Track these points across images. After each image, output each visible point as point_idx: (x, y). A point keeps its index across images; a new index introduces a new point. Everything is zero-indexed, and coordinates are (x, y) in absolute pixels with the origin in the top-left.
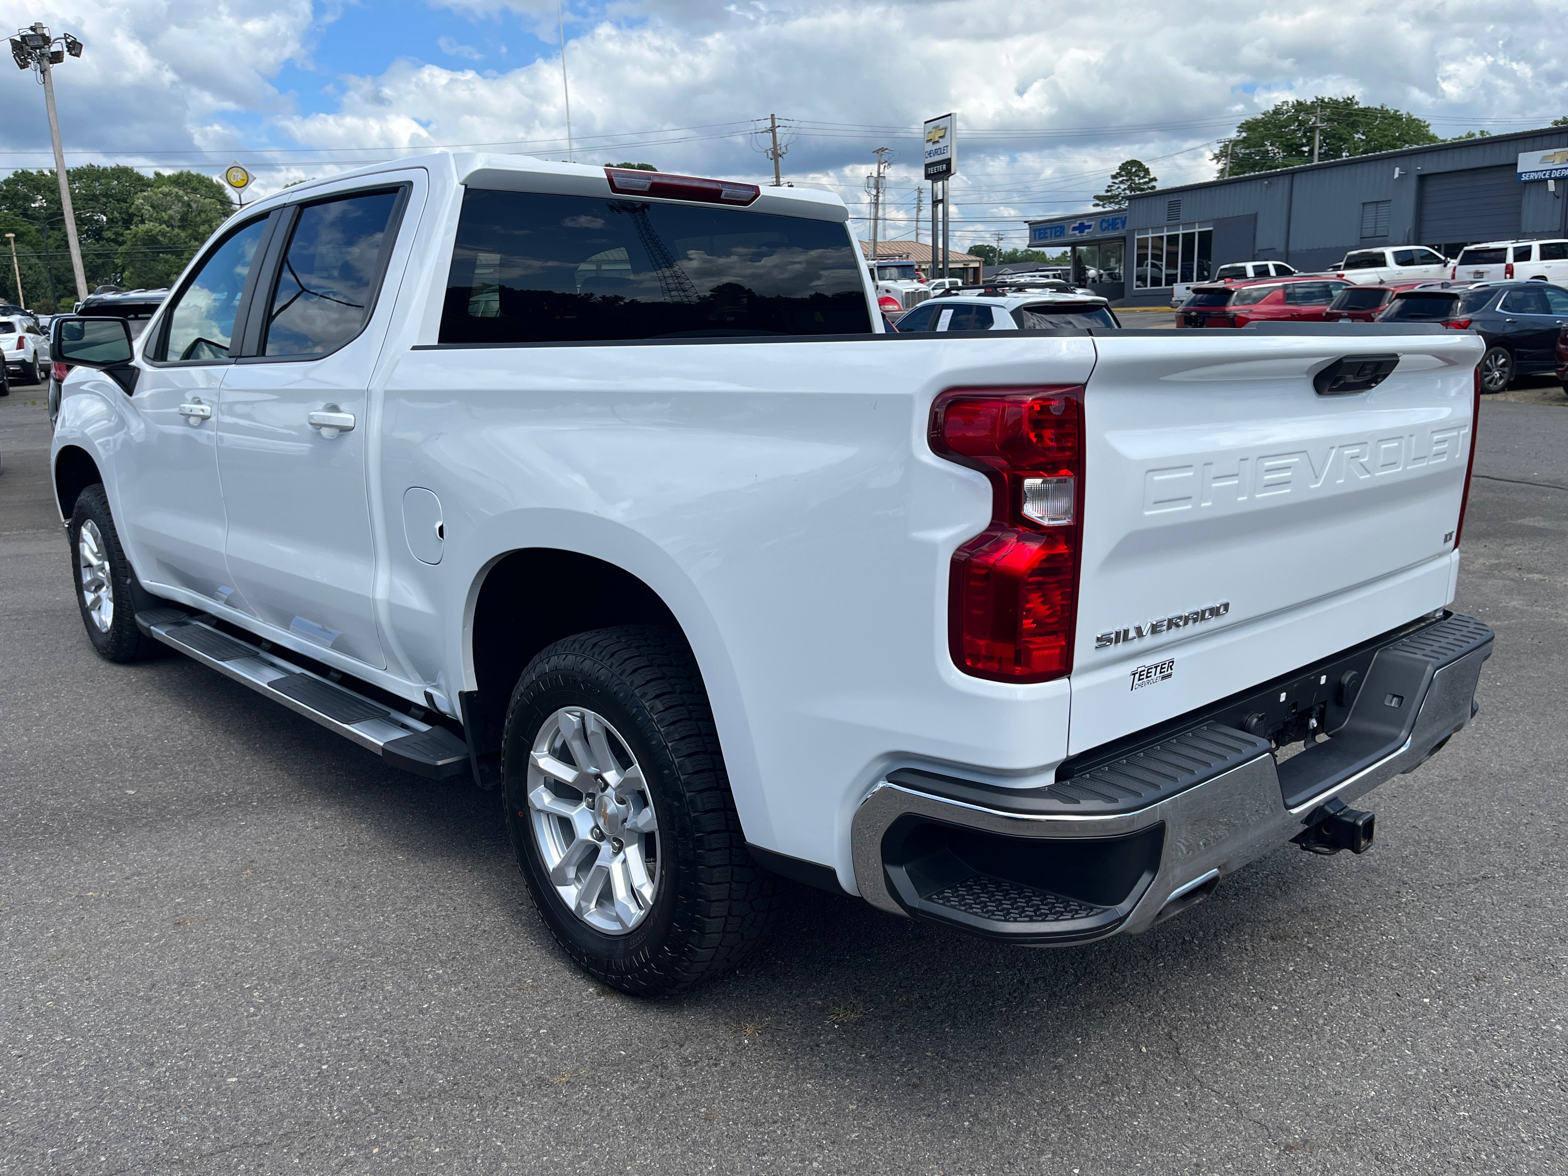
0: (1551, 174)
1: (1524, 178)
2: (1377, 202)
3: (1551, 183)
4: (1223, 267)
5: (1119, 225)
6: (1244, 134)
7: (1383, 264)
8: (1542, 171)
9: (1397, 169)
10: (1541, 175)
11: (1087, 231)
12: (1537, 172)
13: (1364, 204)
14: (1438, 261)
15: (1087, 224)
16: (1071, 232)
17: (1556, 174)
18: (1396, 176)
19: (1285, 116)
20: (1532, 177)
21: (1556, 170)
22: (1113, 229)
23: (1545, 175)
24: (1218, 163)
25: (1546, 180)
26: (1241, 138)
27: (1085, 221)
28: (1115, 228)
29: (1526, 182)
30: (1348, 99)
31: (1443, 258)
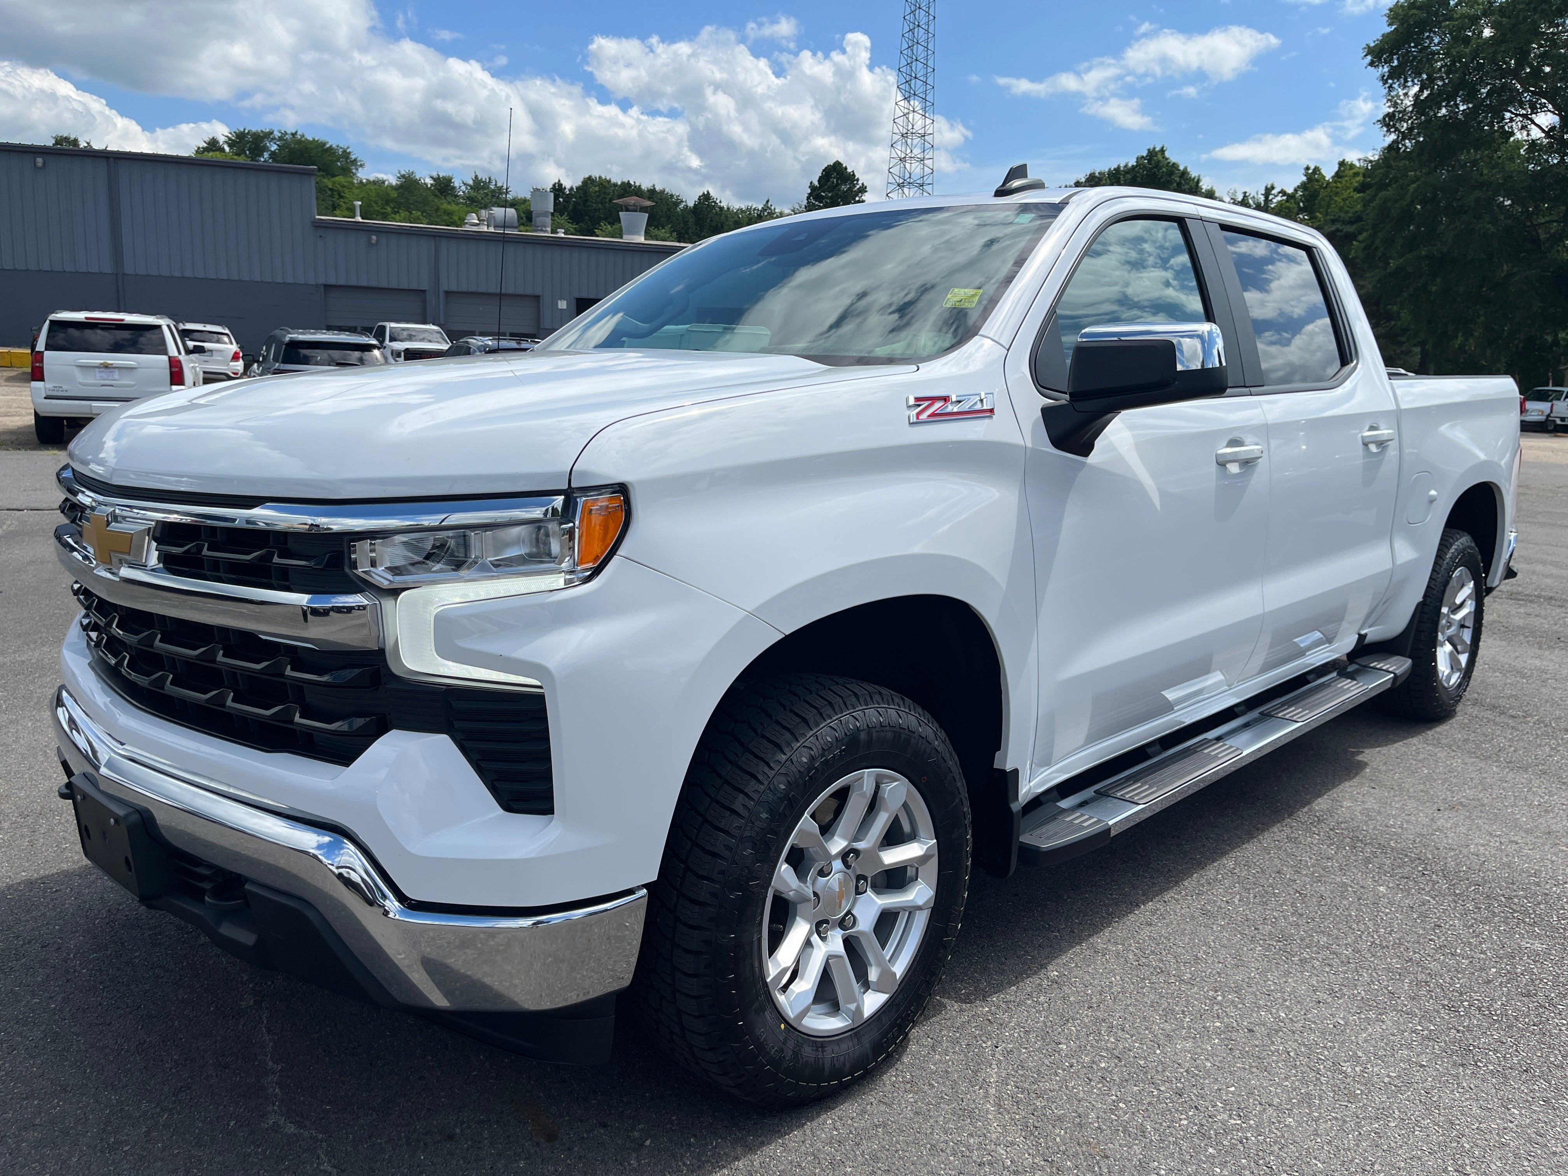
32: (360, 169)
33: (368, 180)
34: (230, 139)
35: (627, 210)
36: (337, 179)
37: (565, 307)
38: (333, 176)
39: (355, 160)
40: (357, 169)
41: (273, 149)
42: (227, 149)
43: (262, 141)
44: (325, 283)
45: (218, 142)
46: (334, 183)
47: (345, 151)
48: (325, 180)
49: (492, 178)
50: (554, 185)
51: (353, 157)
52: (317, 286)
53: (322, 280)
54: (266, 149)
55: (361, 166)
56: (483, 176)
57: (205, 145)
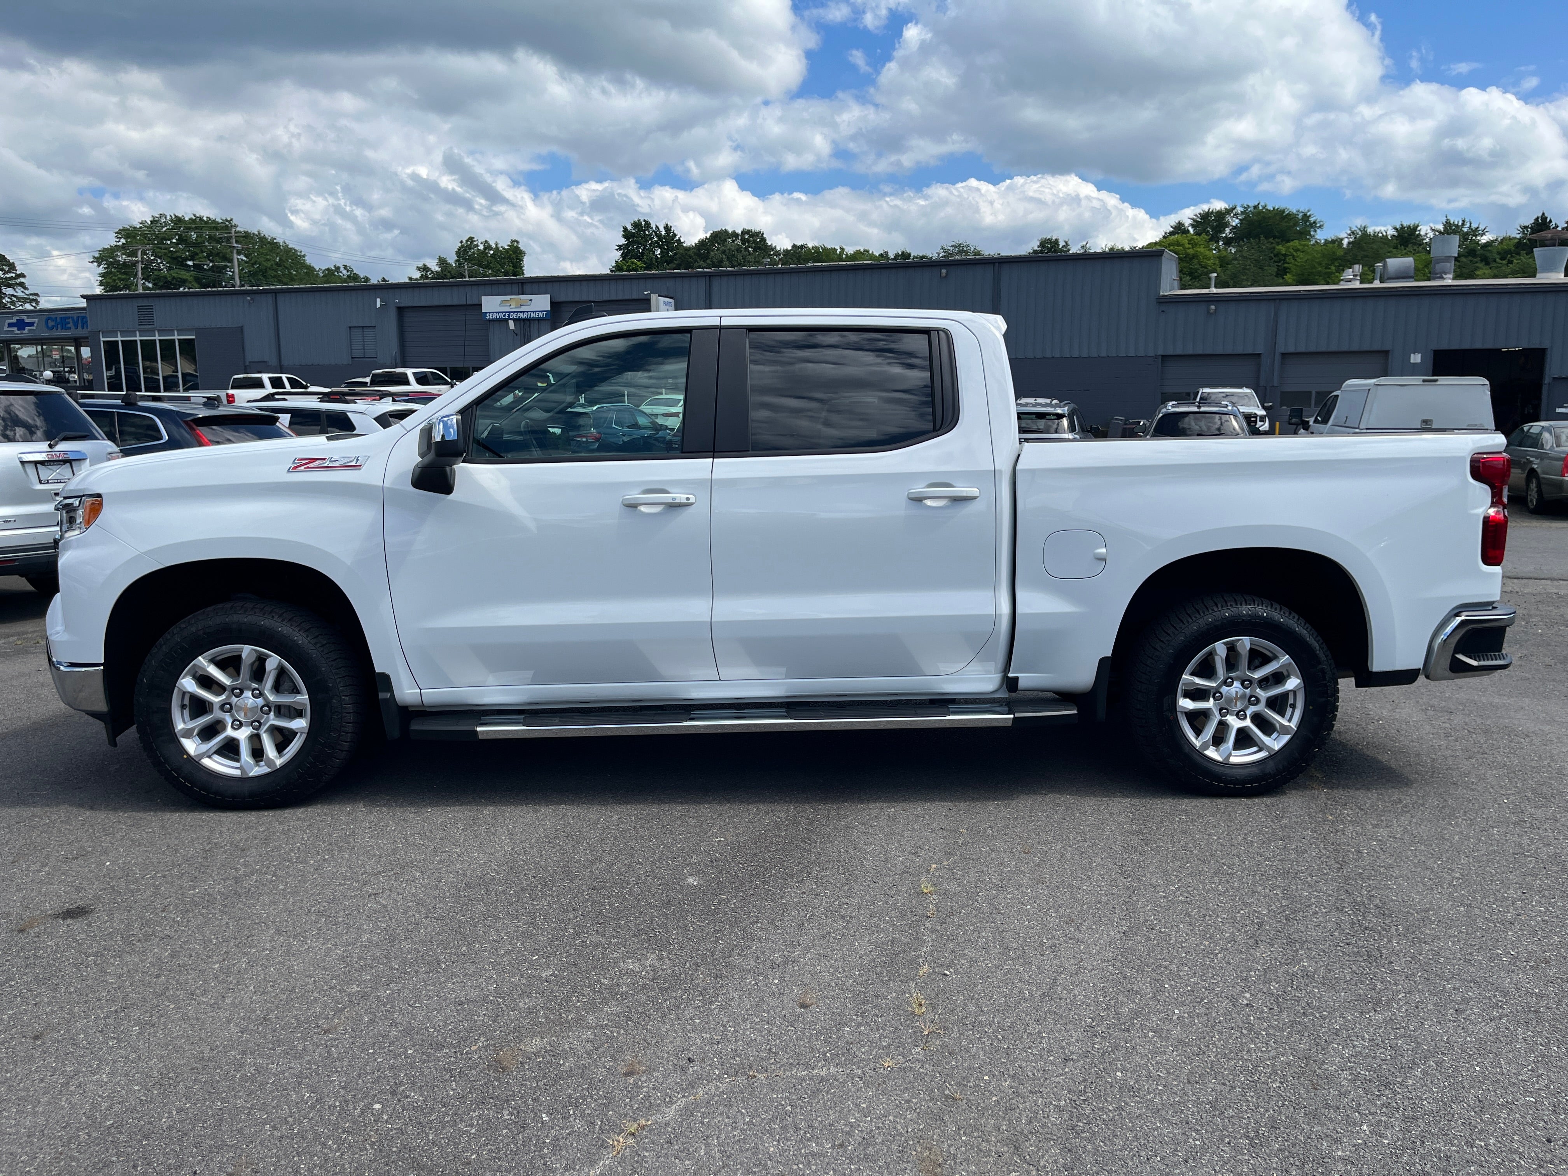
0: (509, 315)
1: (489, 317)
2: (363, 327)
3: (511, 323)
4: (236, 377)
5: (71, 325)
6: (123, 241)
7: (406, 382)
8: (502, 312)
9: (378, 300)
10: (502, 316)
11: (27, 328)
12: (499, 313)
13: (350, 327)
14: (446, 383)
15: (27, 320)
16: (6, 328)
17: (514, 316)
18: (378, 306)
19: (164, 229)
20: (494, 316)
21: (514, 312)
22: (62, 328)
23: (504, 316)
24: (99, 266)
25: (507, 320)
26: (120, 243)
27: (25, 318)
28: (65, 327)
29: (490, 320)
30: (227, 220)
31: (450, 381)
32: (1318, 231)
33: (1326, 240)
34: (1195, 220)
35: (1543, 245)
36: (1291, 243)
37: (1419, 361)
38: (1288, 241)
39: (1315, 222)
40: (1315, 231)
41: (1234, 224)
42: (1191, 230)
43: (1224, 218)
44: (1163, 354)
45: (1183, 225)
46: (1288, 248)
47: (1305, 215)
48: (1280, 247)
49: (1467, 220)
50: (1537, 219)
51: (1312, 220)
52: (1156, 357)
53: (1161, 352)
54: (1227, 225)
55: (1320, 227)
56: (1456, 220)
57: (1172, 229)
